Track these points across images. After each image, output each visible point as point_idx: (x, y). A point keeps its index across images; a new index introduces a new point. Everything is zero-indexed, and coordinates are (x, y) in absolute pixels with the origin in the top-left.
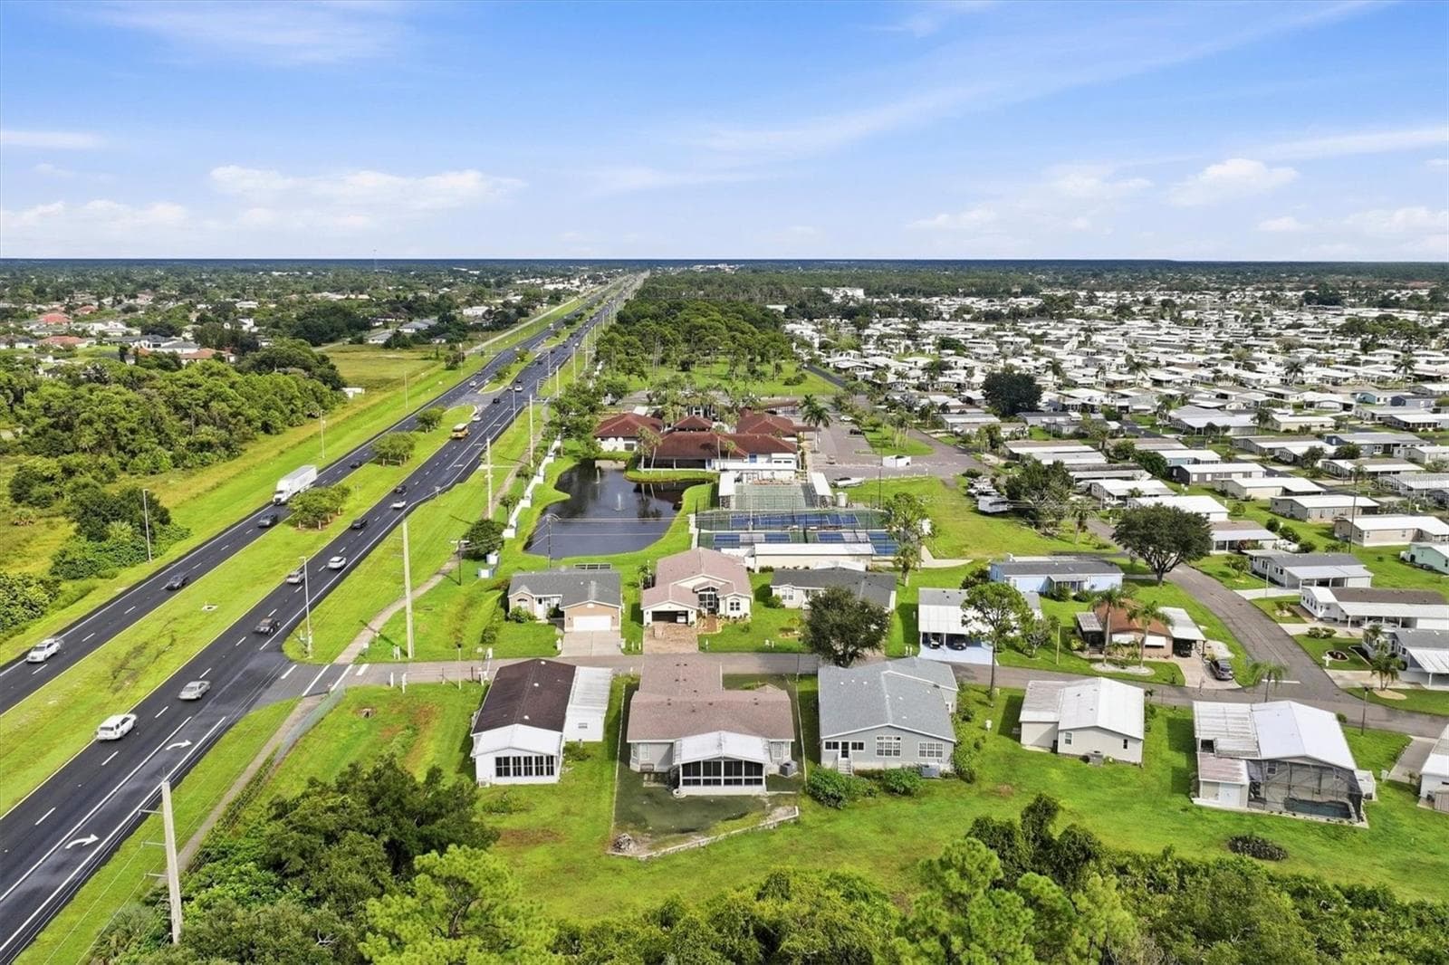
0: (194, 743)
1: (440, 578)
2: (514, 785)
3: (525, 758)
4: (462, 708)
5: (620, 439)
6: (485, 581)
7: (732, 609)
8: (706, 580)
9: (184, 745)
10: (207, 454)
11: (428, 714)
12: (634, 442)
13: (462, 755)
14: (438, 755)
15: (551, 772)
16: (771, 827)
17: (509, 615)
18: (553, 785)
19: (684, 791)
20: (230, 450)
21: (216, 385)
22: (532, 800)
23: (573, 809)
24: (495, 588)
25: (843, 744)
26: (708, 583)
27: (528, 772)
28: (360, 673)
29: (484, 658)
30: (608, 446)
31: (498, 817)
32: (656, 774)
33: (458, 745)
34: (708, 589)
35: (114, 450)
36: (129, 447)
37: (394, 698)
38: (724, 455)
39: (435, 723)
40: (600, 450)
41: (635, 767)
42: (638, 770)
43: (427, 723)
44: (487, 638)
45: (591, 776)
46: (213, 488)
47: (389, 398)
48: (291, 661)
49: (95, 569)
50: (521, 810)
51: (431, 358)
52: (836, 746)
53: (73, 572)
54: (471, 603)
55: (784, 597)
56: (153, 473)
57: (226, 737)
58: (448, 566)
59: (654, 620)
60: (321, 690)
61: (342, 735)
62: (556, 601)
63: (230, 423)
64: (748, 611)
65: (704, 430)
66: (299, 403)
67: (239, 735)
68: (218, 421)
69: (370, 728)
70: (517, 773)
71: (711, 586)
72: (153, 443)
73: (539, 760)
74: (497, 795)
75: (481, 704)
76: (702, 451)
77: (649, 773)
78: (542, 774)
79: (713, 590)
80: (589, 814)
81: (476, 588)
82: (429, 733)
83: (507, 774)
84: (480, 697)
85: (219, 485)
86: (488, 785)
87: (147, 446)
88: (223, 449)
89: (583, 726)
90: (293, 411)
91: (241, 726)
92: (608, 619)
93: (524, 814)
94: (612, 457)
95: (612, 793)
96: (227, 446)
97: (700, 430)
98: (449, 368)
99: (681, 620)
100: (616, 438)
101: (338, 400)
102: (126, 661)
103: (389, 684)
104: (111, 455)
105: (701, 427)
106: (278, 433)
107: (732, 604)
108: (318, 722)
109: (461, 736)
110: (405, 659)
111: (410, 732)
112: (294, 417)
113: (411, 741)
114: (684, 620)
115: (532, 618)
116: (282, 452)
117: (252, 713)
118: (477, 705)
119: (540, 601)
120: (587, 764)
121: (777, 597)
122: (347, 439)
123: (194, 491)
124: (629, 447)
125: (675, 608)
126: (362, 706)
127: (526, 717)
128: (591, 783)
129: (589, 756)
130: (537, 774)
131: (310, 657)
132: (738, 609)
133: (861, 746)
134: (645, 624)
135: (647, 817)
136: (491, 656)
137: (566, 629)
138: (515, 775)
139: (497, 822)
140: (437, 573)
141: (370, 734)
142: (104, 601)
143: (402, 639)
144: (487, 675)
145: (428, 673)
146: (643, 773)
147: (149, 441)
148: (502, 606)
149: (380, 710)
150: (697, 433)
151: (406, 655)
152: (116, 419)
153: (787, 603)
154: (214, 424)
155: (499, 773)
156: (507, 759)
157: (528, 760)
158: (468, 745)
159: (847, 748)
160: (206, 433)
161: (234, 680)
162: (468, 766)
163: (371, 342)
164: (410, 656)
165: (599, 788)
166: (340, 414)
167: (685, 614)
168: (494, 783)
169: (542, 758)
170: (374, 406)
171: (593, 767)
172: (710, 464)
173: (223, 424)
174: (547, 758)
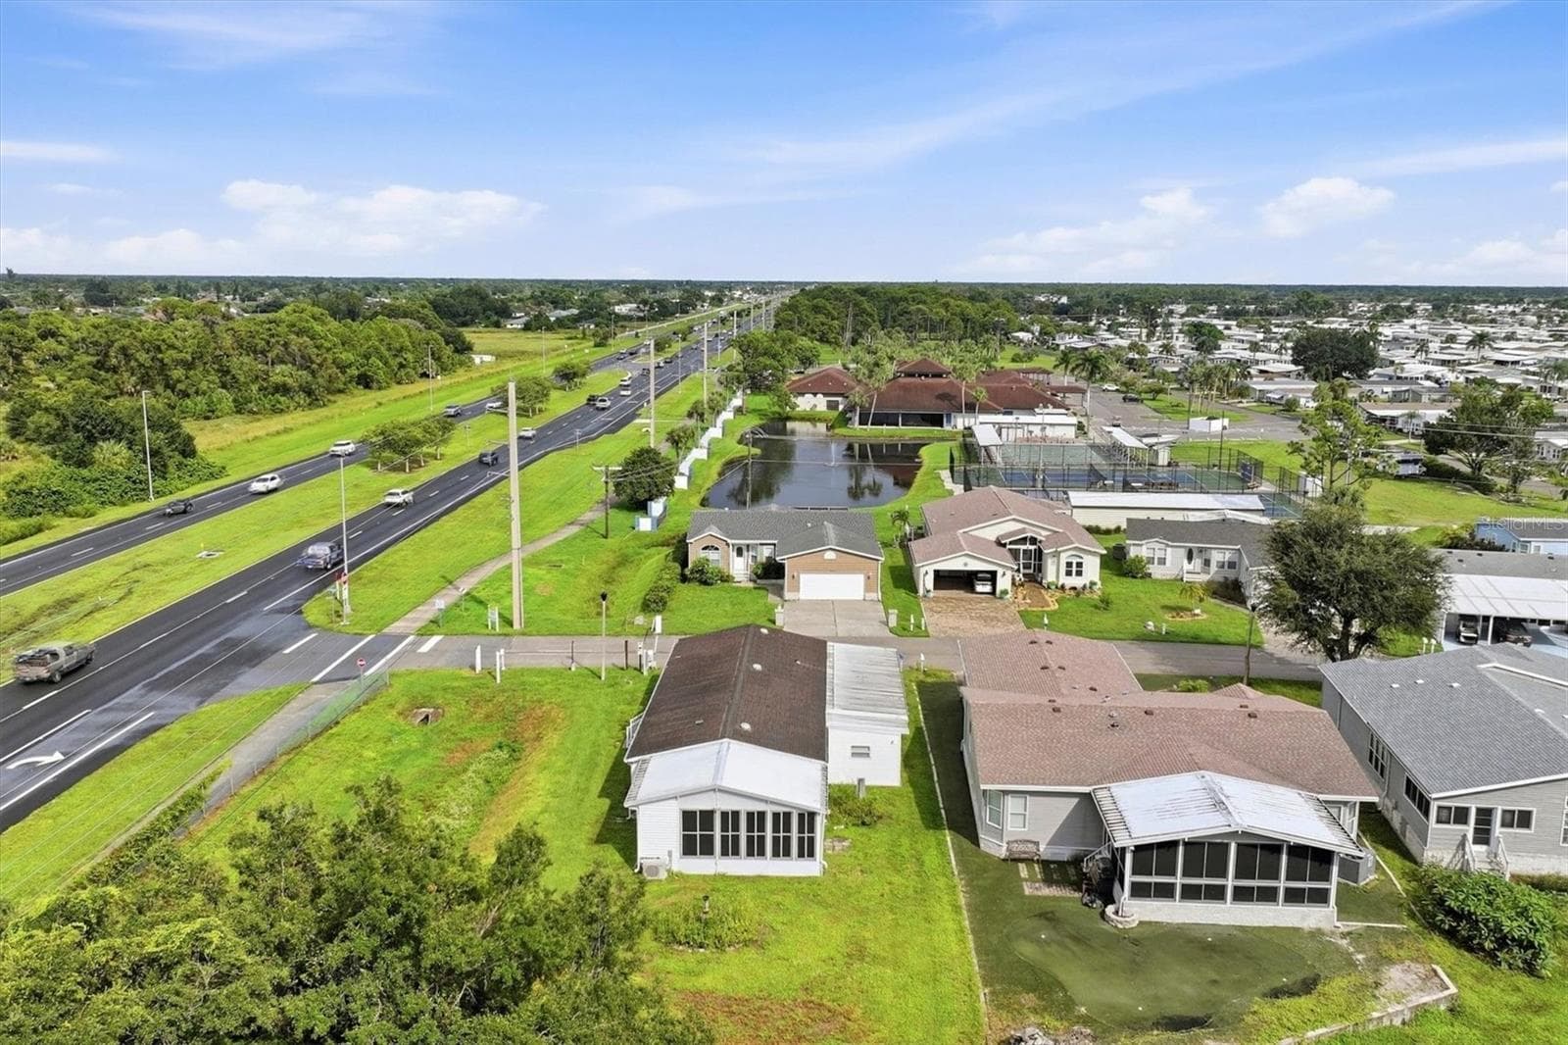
0: (68, 757)
1: (575, 529)
2: (723, 877)
3: (750, 815)
4: (607, 712)
5: (820, 396)
6: (646, 534)
7: (1069, 573)
8: (1020, 526)
9: (46, 760)
10: (282, 399)
11: (543, 720)
12: (840, 399)
13: (606, 803)
14: (554, 802)
15: (807, 850)
16: (1397, 1022)
17: (687, 572)
18: (811, 881)
19: (1133, 912)
20: (313, 397)
21: (301, 320)
22: (769, 917)
23: (872, 947)
24: (663, 545)
25: (1479, 811)
26: (1023, 531)
27: (756, 849)
28: (425, 648)
29: (649, 633)
30: (805, 403)
31: (690, 957)
32: (1045, 864)
33: (598, 782)
34: (1023, 541)
35: (159, 388)
36: (180, 386)
37: (480, 695)
38: (971, 408)
39: (552, 739)
40: (794, 406)
41: (993, 846)
42: (1003, 853)
43: (538, 738)
44: (653, 603)
45: (895, 862)
46: (278, 433)
47: (524, 366)
48: (309, 627)
49: (63, 503)
50: (746, 943)
51: (576, 338)
52: (1461, 816)
53: (29, 507)
54: (624, 561)
55: (1151, 560)
56: (207, 418)
57: (139, 748)
58: (588, 516)
59: (937, 586)
60: (345, 675)
61: (369, 754)
62: (767, 552)
63: (312, 362)
64: (1096, 579)
65: (940, 376)
66: (410, 357)
67: (165, 747)
68: (298, 358)
69: (427, 743)
70: (730, 849)
71: (1029, 535)
72: (213, 382)
73: (782, 820)
74: (686, 899)
75: (644, 703)
76: (939, 402)
77: (1028, 861)
78: (787, 853)
79: (1033, 541)
80: (915, 960)
81: (631, 543)
82: (539, 756)
83: (708, 850)
84: (640, 695)
85: (286, 431)
86: (663, 875)
87: (204, 386)
88: (303, 396)
89: (861, 752)
90: (402, 366)
91: (176, 731)
92: (859, 579)
93: (751, 953)
94: (811, 418)
95: (957, 909)
96: (309, 393)
97: (934, 376)
98: (596, 346)
99: (983, 588)
100: (815, 394)
101: (461, 364)
102: (34, 618)
103: (473, 668)
104: (156, 395)
105: (936, 371)
106: (380, 389)
107: (1069, 565)
108: (328, 727)
109: (604, 766)
110: (508, 630)
111: (504, 755)
112: (403, 372)
113: (505, 770)
114: (988, 588)
115: (726, 579)
116: (380, 404)
117: (207, 708)
118: (637, 707)
119: (740, 552)
120: (880, 836)
121: (1138, 560)
122: (463, 396)
123: (250, 436)
124: (832, 406)
125: (974, 565)
126: (416, 705)
127: (746, 726)
128: (897, 879)
129: (880, 817)
130: (776, 854)
131: (345, 622)
132: (1079, 573)
133: (1524, 819)
134: (921, 592)
135: (1063, 977)
136: (659, 630)
137: (788, 595)
138: (724, 853)
139: (690, 973)
140: (572, 523)
141: (424, 755)
142: (52, 541)
143: (507, 603)
144: (654, 657)
145: (549, 654)
146: (1014, 860)
147: (208, 381)
148: (675, 560)
149: (452, 711)
150: (930, 380)
151: (511, 625)
152: (163, 347)
153: (1156, 571)
154: (294, 364)
155: (689, 848)
156: (707, 816)
157: (756, 820)
158: (619, 782)
159: (1489, 822)
160: (281, 373)
161: (199, 652)
162: (619, 830)
163: (509, 326)
164: (516, 626)
165: (922, 894)
166: (461, 375)
167: (992, 577)
168: (675, 869)
169: (787, 815)
170: (503, 371)
171: (895, 844)
172: (949, 421)
173: (306, 363)
174: (801, 816)
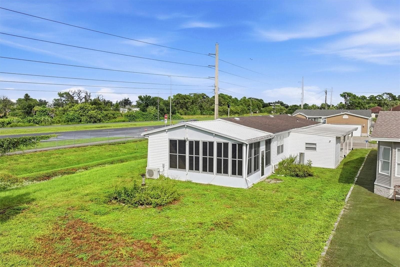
3: (205, 144)
27: (208, 167)
70: (194, 166)
73: (222, 148)
83: (183, 167)
89: (311, 147)
130: (220, 171)
138: (191, 168)
155: (173, 165)
156: (182, 143)
169: (226, 145)
174: (234, 146)
